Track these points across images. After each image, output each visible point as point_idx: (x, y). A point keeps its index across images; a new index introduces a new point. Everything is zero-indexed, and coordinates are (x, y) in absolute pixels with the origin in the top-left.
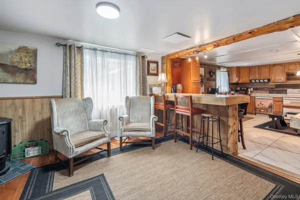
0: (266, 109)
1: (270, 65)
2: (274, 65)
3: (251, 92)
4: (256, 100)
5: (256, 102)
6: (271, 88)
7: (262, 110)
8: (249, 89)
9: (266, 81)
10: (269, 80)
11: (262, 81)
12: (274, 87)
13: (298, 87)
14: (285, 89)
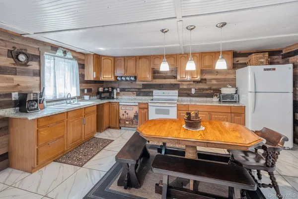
0: (131, 121)
1: (136, 57)
2: (140, 57)
3: (118, 94)
4: (120, 106)
5: (121, 111)
6: (139, 89)
7: (127, 123)
8: (115, 91)
9: (132, 79)
10: (135, 78)
11: (128, 79)
12: (141, 87)
13: (163, 87)
14: (151, 90)
